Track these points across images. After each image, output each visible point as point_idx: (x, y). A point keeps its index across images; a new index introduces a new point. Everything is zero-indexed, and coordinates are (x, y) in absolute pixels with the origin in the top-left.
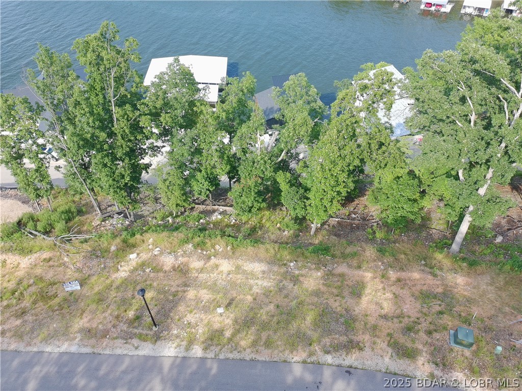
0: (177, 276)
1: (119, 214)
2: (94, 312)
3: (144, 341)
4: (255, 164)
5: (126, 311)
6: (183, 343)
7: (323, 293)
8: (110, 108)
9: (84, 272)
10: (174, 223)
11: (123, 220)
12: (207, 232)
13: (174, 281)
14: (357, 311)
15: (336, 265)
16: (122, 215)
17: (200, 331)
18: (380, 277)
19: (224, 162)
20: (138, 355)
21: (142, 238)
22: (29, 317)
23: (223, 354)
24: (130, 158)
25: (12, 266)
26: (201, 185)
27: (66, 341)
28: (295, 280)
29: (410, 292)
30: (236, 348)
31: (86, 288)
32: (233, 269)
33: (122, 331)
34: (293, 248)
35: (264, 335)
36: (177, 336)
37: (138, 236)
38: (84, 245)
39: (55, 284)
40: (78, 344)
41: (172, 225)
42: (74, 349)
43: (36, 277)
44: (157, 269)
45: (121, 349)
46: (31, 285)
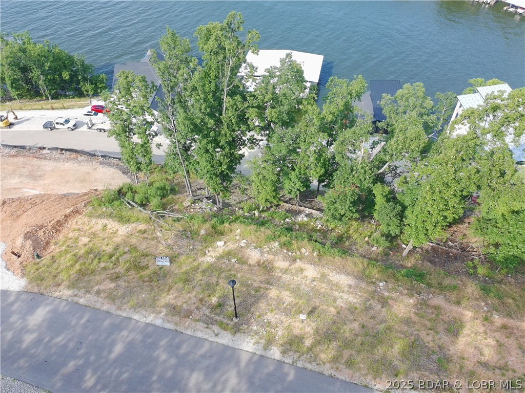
0: (261, 272)
1: (208, 198)
2: (180, 291)
3: (224, 330)
4: (354, 172)
5: (209, 296)
6: (261, 341)
7: (414, 323)
8: (222, 97)
9: (174, 250)
10: (260, 217)
11: (212, 206)
12: (294, 233)
13: (257, 277)
14: (452, 352)
15: (431, 295)
16: (211, 200)
17: (280, 333)
18: (482, 319)
19: (320, 164)
20: (217, 342)
21: (230, 227)
22: (122, 283)
23: (301, 362)
24: (230, 147)
25: (111, 231)
26: (293, 185)
27: (153, 313)
28: (384, 302)
29: (517, 344)
30: (315, 359)
31: (175, 266)
32: (319, 277)
33: (204, 315)
34: (383, 267)
35: (346, 353)
36: (257, 333)
37: (226, 225)
38: (176, 224)
39: (147, 256)
40: (163, 319)
41: (258, 219)
42: (158, 322)
43: (131, 245)
44: (242, 261)
45: (201, 332)
46: (125, 253)
